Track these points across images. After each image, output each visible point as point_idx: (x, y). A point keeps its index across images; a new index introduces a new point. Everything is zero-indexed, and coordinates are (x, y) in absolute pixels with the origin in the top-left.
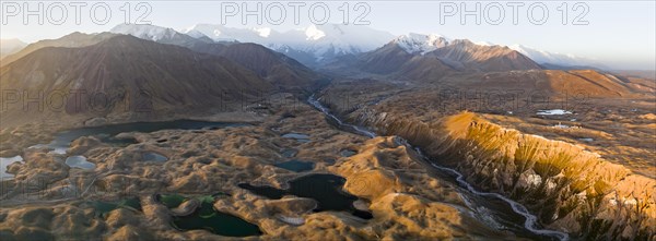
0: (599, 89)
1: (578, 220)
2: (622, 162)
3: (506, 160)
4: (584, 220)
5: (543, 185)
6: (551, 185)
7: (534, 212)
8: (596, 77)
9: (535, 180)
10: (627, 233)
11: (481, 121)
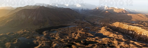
0: (142, 18)
1: (138, 37)
2: (144, 29)
3: (126, 30)
4: (139, 37)
5: (132, 33)
6: (134, 33)
7: (132, 37)
8: (141, 15)
9: (131, 32)
10: (144, 39)
11: (121, 23)
